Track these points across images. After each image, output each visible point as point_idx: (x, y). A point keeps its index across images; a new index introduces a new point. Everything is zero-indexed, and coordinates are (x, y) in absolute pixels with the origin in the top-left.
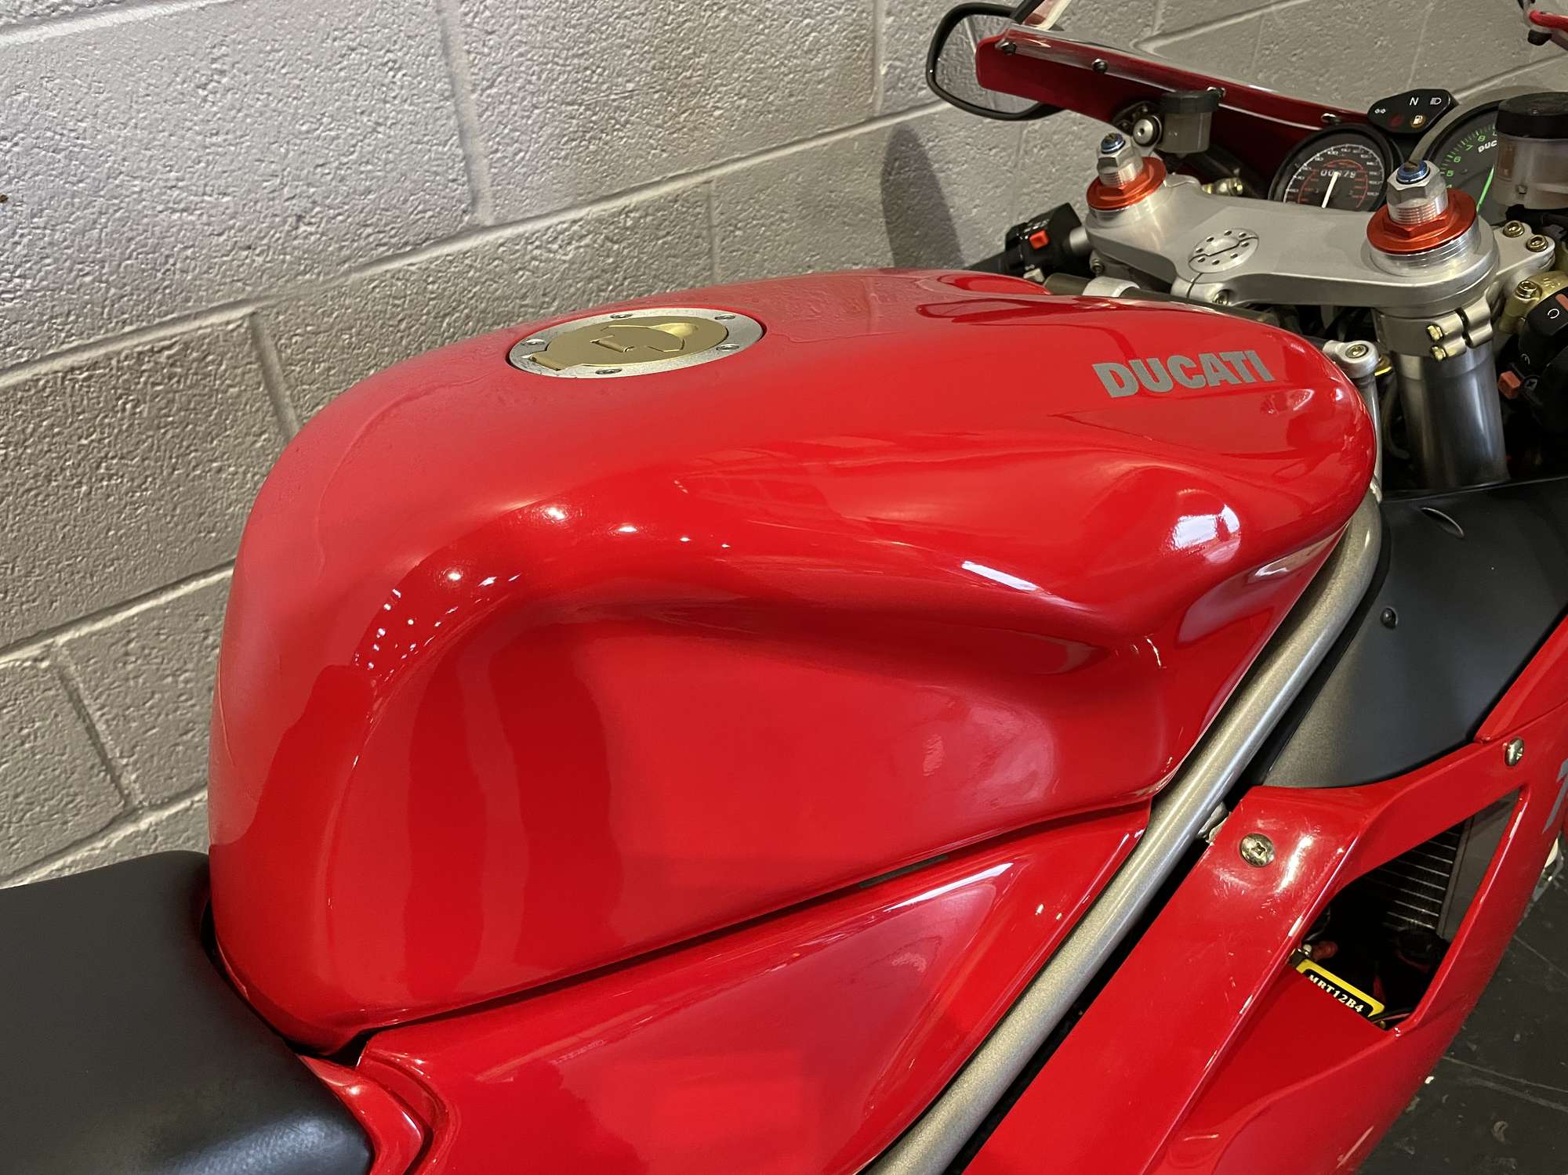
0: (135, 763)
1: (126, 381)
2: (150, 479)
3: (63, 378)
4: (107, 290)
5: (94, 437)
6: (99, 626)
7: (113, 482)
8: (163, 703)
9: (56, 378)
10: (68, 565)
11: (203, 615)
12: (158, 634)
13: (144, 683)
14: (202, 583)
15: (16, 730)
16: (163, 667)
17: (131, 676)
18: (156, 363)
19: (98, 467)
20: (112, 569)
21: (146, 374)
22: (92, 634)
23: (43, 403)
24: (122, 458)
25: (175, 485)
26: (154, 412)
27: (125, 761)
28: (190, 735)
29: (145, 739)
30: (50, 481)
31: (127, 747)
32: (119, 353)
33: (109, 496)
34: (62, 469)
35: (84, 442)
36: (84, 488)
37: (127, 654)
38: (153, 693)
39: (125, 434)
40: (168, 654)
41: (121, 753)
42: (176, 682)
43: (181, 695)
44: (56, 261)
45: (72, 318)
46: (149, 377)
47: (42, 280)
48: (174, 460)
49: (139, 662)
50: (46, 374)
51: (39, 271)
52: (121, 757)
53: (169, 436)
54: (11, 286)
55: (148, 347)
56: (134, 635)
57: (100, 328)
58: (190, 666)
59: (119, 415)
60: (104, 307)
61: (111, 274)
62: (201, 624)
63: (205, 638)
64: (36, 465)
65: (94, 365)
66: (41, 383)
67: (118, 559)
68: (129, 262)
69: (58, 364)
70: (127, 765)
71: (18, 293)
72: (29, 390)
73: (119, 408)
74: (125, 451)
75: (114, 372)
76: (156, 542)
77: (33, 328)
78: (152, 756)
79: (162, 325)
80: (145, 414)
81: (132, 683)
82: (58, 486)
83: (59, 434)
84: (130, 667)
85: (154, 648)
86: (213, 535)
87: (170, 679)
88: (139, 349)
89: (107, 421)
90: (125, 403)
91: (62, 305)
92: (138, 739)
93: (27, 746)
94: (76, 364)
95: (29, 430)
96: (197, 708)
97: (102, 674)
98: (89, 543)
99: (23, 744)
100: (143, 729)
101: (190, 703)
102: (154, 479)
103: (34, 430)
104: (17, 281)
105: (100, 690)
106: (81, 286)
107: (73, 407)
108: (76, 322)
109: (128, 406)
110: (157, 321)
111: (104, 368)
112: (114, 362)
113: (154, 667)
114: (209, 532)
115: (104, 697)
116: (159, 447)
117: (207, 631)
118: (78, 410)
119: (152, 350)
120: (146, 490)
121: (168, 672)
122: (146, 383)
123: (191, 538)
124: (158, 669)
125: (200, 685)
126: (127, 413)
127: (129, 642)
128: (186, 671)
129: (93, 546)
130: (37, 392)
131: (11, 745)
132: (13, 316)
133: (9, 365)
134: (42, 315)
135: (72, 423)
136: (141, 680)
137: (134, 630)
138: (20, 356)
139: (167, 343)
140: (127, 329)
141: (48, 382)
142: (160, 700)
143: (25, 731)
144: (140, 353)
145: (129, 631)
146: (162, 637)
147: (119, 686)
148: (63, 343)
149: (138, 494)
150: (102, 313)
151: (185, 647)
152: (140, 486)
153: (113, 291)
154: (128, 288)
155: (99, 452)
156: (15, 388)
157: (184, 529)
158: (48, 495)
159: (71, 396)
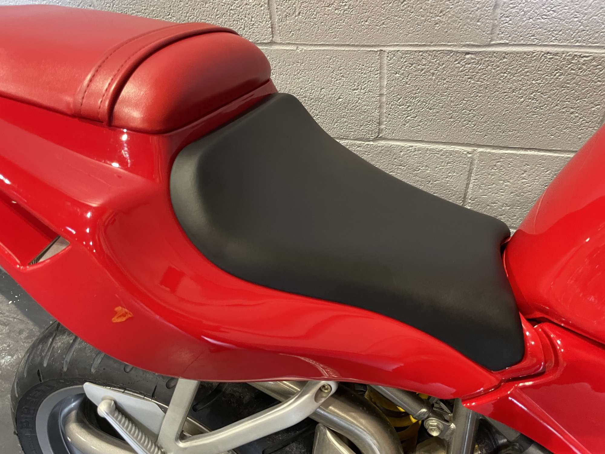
0: (472, 204)
1: (563, 64)
2: (546, 106)
3: (543, 55)
4: (581, 26)
5: (538, 82)
6: (494, 151)
7: (533, 101)
8: (494, 189)
9: (540, 54)
10: (499, 125)
11: (528, 165)
12: (509, 164)
13: (493, 179)
15: (448, 172)
16: (503, 176)
17: (491, 174)
18: (578, 61)
19: (532, 93)
20: (511, 133)
21: (572, 64)
22: (490, 153)
23: (530, 62)
24: (542, 93)
25: (552, 112)
26: (565, 80)
27: (470, 201)
28: (495, 205)
29: (481, 198)
30: (513, 92)
31: (474, 197)
32: (568, 52)
33: (528, 106)
34: (520, 89)
35: (534, 82)
36: (522, 99)
37: (495, 166)
38: (493, 184)
39: (549, 85)
40: (508, 173)
41: (471, 198)
42: (503, 184)
43: (501, 189)
44: (570, 8)
45: (561, 33)
46: (572, 66)
47: (559, 15)
48: (559, 102)
49: (497, 170)
50: (538, 52)
51: (561, 11)
52: (470, 199)
53: (564, 91)
54: (548, 13)
55: (580, 54)
56: (502, 160)
57: (568, 40)
58: (511, 181)
59: (552, 77)
60: (574, 33)
61: (586, 20)
62: (525, 168)
63: (523, 174)
64: (513, 84)
65: (556, 54)
66: (535, 54)
67: (515, 131)
68: (595, 17)
69: (544, 49)
70: (470, 203)
71: (549, 17)
72: (529, 55)
73: (554, 74)
74: (545, 91)
75: (561, 59)
76: (531, 130)
77: (545, 32)
78: (479, 205)
79: (590, 47)
80: (561, 80)
81: (490, 176)
82: (515, 95)
83: (528, 76)
84: (493, 170)
85: (504, 168)
86: (553, 137)
87: (502, 182)
88: (576, 53)
89: (547, 77)
90: (557, 73)
91: (560, 27)
92: (479, 196)
93: (447, 179)
94: (551, 51)
95: (519, 71)
96: (503, 197)
97: (484, 168)
98: (510, 120)
99: (447, 178)
100: (482, 194)
101: (502, 194)
102: (547, 106)
103: (521, 71)
104: (551, 12)
105: (479, 173)
106: (572, 21)
107: (539, 67)
108: (561, 35)
109: (557, 74)
110: (590, 44)
111: (559, 56)
112: (564, 55)
113: (500, 175)
114: (552, 135)
115: (479, 176)
116: (557, 95)
117: (525, 171)
118: (540, 69)
119: (580, 56)
120: (542, 109)
121: (503, 179)
122: (569, 68)
123: (544, 134)
124: (501, 176)
125: (510, 189)
126: (555, 77)
127: (499, 162)
128: (508, 182)
129: (511, 122)
130: (531, 57)
131: (444, 176)
132: (541, 25)
133: (528, 43)
134: (551, 28)
135: (535, 73)
136: (493, 177)
137: (503, 158)
138: (534, 42)
139: (587, 55)
140: (577, 44)
141: (537, 54)
142: (494, 187)
143: (450, 174)
144: (576, 55)
145: (501, 158)
146: (510, 166)
147: (485, 175)
148: (551, 42)
149: (538, 109)
150: (572, 35)
151: (514, 173)
152: (540, 107)
153: (582, 27)
154: (588, 28)
155: (536, 88)
156: (525, 53)
157: (544, 129)
158: (509, 97)
159: (541, 63)
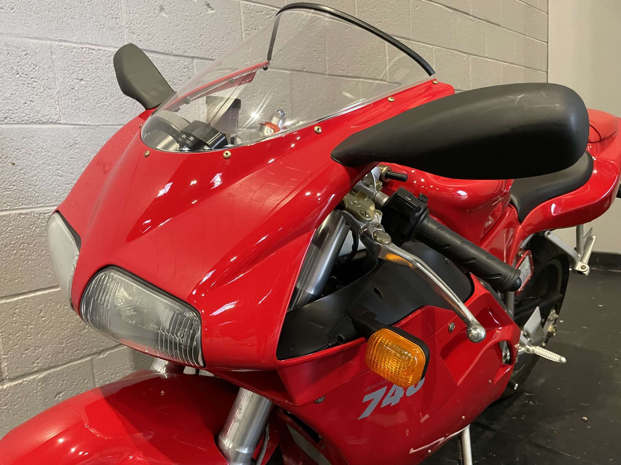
0: (8, 358)
1: (35, 220)
2: (35, 253)
3: (18, 216)
4: (35, 194)
5: (22, 236)
6: (8, 301)
7: (24, 251)
8: (22, 336)
9: (15, 216)
10: (4, 277)
11: (41, 304)
12: (26, 308)
13: (17, 326)
14: (43, 292)
16: (25, 321)
17: (14, 322)
18: (44, 217)
19: (21, 245)
20: (17, 281)
21: (41, 219)
22: (5, 303)
23: (10, 222)
24: (28, 244)
25: (41, 256)
26: (41, 231)
27: (4, 357)
28: (28, 351)
29: (13, 349)
30: (6, 247)
31: (7, 350)
32: (34, 212)
33: (21, 256)
34: (10, 244)
35: (18, 237)
36: (15, 251)
37: (14, 313)
38: (19, 331)
39: (31, 237)
40: (27, 316)
41: (4, 352)
42: (27, 328)
43: (28, 334)
44: (24, 183)
45: (24, 199)
46: (42, 220)
47: (18, 187)
48: (43, 248)
49: (18, 317)
50: (13, 214)
51: (18, 185)
52: (4, 355)
53: (43, 240)
54: (10, 187)
55: (43, 211)
57: (31, 204)
58: (33, 323)
59: (30, 230)
60: (33, 198)
61: (37, 189)
62: (40, 307)
63: (40, 313)
64: (3, 241)
65: (27, 214)
66: (11, 216)
67: (19, 278)
68: (43, 187)
69: (17, 212)
70: (5, 358)
71: (11, 190)
72: (7, 217)
73: (31, 228)
74: (30, 242)
75: (32, 217)
76: (32, 274)
77: (13, 200)
78: (14, 357)
79: (48, 206)
80: (38, 232)
81: (13, 325)
82: (8, 249)
83: (12, 233)
84: (14, 319)
85: (23, 313)
86: (50, 276)
87: (25, 327)
88: (40, 212)
89: (26, 231)
90: (33, 227)
91: (22, 195)
92: (11, 348)
94: (22, 213)
95: (4, 230)
96: (32, 340)
97: (5, 319)
98: (12, 270)
100: (13, 345)
101: (30, 338)
102: (36, 253)
103: (6, 230)
104: (12, 186)
105: (3, 325)
106: (28, 191)
107: (18, 225)
108: (25, 201)
109: (34, 228)
110: (47, 205)
111: (29, 215)
112: (32, 214)
113: (22, 320)
114: (49, 275)
115: (4, 328)
116: (40, 243)
117: (41, 311)
118: (19, 226)
119: (44, 213)
120: (33, 256)
121: (26, 324)
122: (40, 222)
123: (43, 275)
124: (23, 322)
125: (35, 331)
126: (33, 230)
127: (16, 309)
128: (31, 325)
129: (13, 271)
130: (9, 219)
132: (8, 196)
133: (4, 209)
134: (16, 197)
135: (17, 230)
136: (17, 325)
137: (18, 305)
138: (7, 207)
139: (48, 211)
140: (39, 205)
141: (13, 216)
142: (21, 334)
144: (41, 213)
145: (17, 305)
146: (27, 309)
147: (9, 325)
148: (20, 206)
149: (30, 257)
150: (32, 200)
151: (33, 315)
152: (31, 254)
153: (37, 194)
154: (41, 194)
155: (22, 241)
156: (4, 216)
157: (41, 271)
158: (4, 251)
159: (18, 222)
